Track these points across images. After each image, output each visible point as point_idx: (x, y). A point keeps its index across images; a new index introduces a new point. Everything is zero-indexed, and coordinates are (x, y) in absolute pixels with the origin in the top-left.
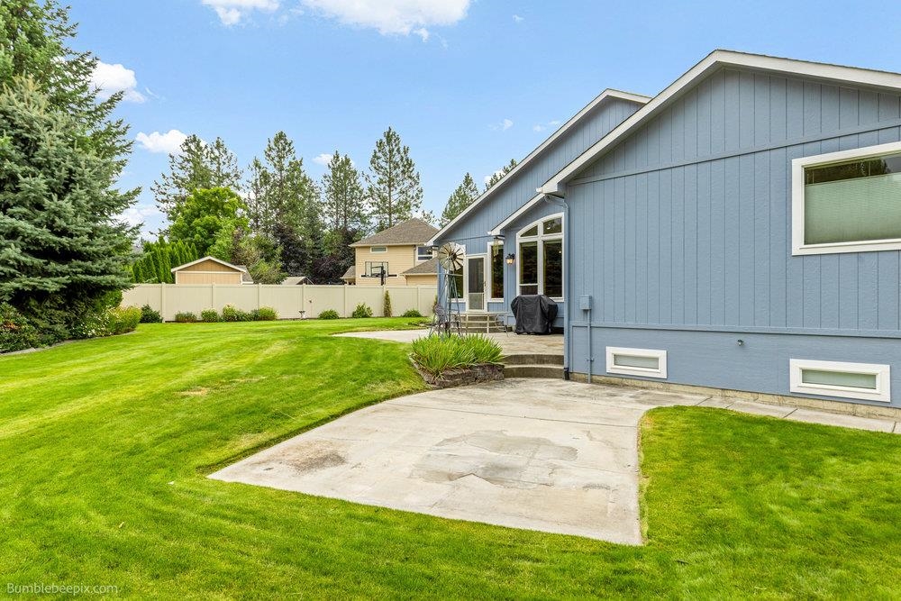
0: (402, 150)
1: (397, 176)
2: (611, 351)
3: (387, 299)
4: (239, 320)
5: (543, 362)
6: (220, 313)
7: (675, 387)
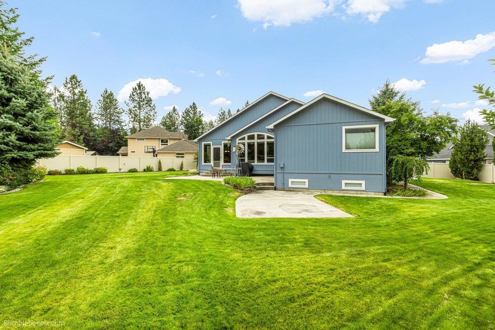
0: (146, 93)
1: (143, 105)
2: (290, 180)
3: (160, 163)
4: (88, 173)
5: (265, 185)
6: (75, 170)
7: (310, 190)
